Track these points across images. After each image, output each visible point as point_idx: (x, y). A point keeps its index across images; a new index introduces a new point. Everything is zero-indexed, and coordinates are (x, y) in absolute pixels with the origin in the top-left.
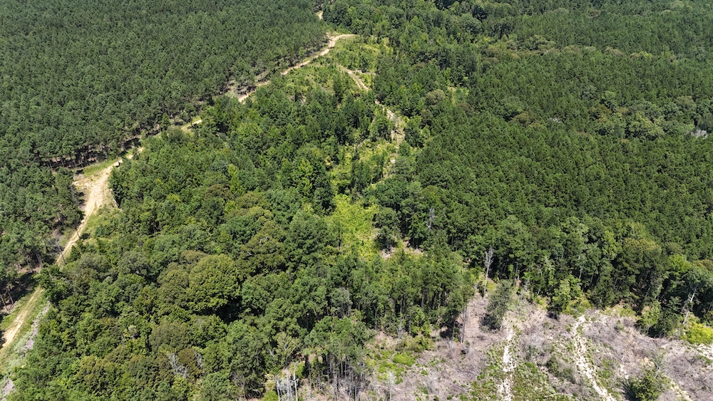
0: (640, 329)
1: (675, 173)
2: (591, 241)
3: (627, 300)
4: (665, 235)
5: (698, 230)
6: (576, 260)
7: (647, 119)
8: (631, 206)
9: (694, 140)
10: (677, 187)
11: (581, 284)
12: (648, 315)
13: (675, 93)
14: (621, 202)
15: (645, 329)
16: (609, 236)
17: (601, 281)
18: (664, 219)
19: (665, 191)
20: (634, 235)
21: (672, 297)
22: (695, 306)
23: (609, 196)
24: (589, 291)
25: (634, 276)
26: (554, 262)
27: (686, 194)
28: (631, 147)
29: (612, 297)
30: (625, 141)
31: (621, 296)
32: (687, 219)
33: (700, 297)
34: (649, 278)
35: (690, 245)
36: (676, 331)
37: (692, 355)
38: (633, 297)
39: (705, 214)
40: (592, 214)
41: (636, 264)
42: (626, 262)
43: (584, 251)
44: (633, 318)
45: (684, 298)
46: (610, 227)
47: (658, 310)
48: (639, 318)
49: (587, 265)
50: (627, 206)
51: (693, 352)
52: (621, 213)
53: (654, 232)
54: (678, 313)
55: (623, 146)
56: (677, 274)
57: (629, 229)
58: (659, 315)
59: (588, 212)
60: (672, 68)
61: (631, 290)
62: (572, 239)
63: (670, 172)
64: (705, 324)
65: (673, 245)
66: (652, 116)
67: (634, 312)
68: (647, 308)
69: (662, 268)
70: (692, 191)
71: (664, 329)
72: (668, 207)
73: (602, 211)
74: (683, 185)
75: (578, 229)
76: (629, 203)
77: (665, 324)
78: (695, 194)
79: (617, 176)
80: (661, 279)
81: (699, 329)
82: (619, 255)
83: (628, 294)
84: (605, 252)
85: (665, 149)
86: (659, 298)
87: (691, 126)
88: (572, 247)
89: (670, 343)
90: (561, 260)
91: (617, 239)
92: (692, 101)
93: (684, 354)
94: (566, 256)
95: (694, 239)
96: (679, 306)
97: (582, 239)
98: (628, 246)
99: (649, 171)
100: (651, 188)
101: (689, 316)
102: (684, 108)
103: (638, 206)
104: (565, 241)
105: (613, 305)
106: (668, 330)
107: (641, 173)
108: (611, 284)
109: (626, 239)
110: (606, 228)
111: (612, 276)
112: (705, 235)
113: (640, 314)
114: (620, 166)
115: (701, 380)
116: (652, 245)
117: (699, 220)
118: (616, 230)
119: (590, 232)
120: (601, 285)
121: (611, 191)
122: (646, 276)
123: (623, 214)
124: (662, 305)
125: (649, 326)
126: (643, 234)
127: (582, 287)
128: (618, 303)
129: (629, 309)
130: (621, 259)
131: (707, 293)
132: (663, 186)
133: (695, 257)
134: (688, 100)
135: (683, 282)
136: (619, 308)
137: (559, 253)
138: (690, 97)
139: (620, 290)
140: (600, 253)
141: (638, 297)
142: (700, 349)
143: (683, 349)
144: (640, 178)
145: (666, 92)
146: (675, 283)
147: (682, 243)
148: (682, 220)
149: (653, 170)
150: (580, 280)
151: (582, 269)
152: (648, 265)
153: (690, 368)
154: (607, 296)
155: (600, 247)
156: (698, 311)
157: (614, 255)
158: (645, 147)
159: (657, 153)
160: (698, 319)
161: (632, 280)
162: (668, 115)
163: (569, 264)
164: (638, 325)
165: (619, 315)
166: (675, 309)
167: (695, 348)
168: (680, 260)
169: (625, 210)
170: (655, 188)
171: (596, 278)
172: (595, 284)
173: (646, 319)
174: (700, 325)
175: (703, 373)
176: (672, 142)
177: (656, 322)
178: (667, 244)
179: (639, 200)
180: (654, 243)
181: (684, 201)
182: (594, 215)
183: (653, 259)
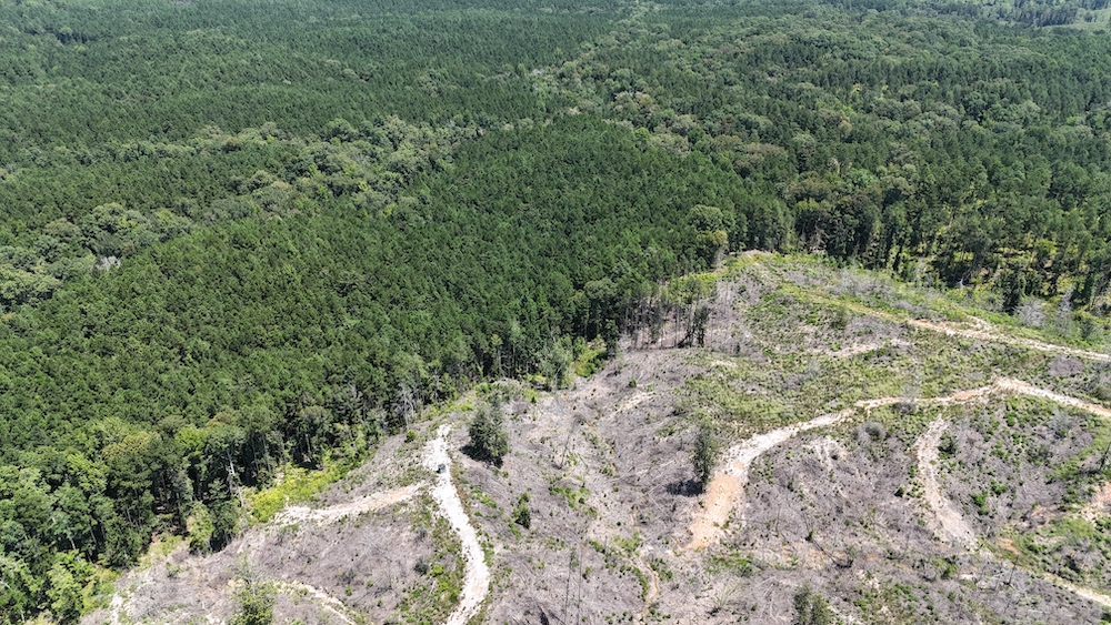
0: (200, 552)
1: (111, 328)
2: (55, 485)
3: (159, 528)
4: (151, 414)
5: (187, 384)
6: (51, 527)
7: (21, 271)
8: (81, 402)
9: (107, 275)
10: (125, 345)
11: (83, 554)
12: (198, 527)
13: (38, 222)
14: (62, 404)
15: (205, 548)
16: (78, 460)
17: (108, 530)
18: (137, 394)
19: (114, 358)
20: (112, 438)
21: (210, 485)
22: (242, 476)
23: (39, 407)
24: (100, 556)
25: (147, 492)
26: (16, 554)
27: (142, 348)
28: (25, 321)
29: (138, 539)
30: (10, 316)
31: (149, 529)
32: (164, 378)
33: (240, 462)
34: (168, 482)
35: (189, 407)
36: (241, 522)
37: (275, 534)
38: (164, 520)
39: (181, 360)
40: (30, 445)
41: (140, 475)
42: (125, 480)
43: (55, 506)
44: (182, 545)
45: (223, 475)
46: (71, 449)
47: (204, 512)
48: (189, 540)
49: (73, 522)
50: (75, 405)
51: (274, 531)
52: (73, 419)
53: (136, 418)
54: (228, 499)
55: (12, 324)
56: (197, 453)
57: (99, 434)
58: (211, 518)
59: (22, 447)
60: (10, 187)
61: (157, 513)
62: (24, 501)
63: (103, 330)
64: (264, 489)
65: (170, 421)
66: (25, 264)
67: (179, 537)
68: (190, 521)
69: (175, 457)
70: (147, 340)
71: (226, 530)
72: (131, 377)
73: (43, 433)
74: (131, 338)
75: (23, 482)
76: (76, 400)
77: (223, 522)
78: (154, 342)
79: (32, 371)
80: (182, 473)
81: (262, 499)
82: (110, 478)
83: (156, 520)
84: (87, 486)
85: (75, 302)
86: (197, 497)
87: (90, 258)
88: (32, 512)
89: (244, 540)
90: (27, 543)
91: (90, 458)
92: (70, 224)
93: (266, 541)
94: (31, 533)
95: (190, 398)
96: (225, 489)
97: (39, 491)
98: (112, 458)
99: (73, 342)
100: (91, 364)
101: (243, 493)
102: (64, 237)
103: (89, 397)
104: (13, 511)
105: (145, 549)
106: (231, 527)
107: (64, 350)
108: (124, 524)
109: (104, 450)
110: (65, 453)
111: (119, 512)
112: (198, 385)
113: (187, 534)
114: (27, 355)
115: (301, 555)
116: (145, 436)
117: (179, 372)
118: (82, 447)
119: (44, 474)
120: (112, 536)
121: (37, 397)
122: (162, 480)
123: (76, 419)
124: (206, 502)
125: (207, 540)
126: (123, 428)
127: (87, 558)
128: (151, 541)
129: (170, 537)
130: (115, 482)
131: (244, 452)
132: (106, 352)
133: (204, 418)
134: (63, 224)
135: (210, 457)
136: (156, 546)
137: (17, 536)
138: (64, 219)
139: (143, 522)
140: (81, 492)
141: (171, 515)
142: (278, 521)
143: (262, 536)
144: (66, 357)
145: (24, 225)
146: (202, 465)
147: (179, 412)
148: (160, 384)
149: (78, 337)
150: (77, 551)
151: (69, 533)
152: (156, 466)
153: (282, 551)
154: (130, 543)
155: (75, 483)
156: (249, 480)
157: (103, 483)
158: (46, 312)
159: (68, 312)
160: (254, 489)
161: (148, 498)
162: (48, 254)
163: (44, 540)
164: (195, 549)
165: (162, 556)
166: (222, 496)
167: (272, 524)
168: (190, 433)
169: (76, 413)
170: (98, 361)
171: (98, 532)
172: (103, 540)
173: (199, 535)
174: (261, 494)
175: (298, 546)
176: (79, 289)
177: (213, 529)
178: (162, 423)
179: (86, 387)
180: (144, 432)
181: (146, 357)
182: (35, 446)
183: (157, 454)
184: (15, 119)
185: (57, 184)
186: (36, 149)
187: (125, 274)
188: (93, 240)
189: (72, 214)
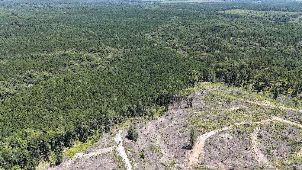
0: (53, 166)
1: (30, 103)
2: (13, 147)
3: (42, 159)
4: (40, 127)
5: (50, 119)
6: (12, 159)
7: (6, 88)
8: (21, 124)
9: (29, 89)
10: (34, 108)
11: (20, 167)
12: (52, 159)
13: (11, 75)
14: (16, 124)
15: (54, 165)
16: (20, 140)
17: (27, 159)
18: (37, 122)
19: (30, 112)
20: (29, 134)
21: (56, 147)
22: (65, 144)
23: (10, 125)
24: (25, 167)
25: (38, 149)
26: (2, 167)
27: (39, 109)
28: (7, 102)
29: (36, 162)
30: (3, 100)
31: (39, 160)
32: (44, 117)
33: (64, 141)
34: (44, 146)
35: (51, 125)
36: (64, 157)
37: (74, 161)
38: (43, 157)
39: (49, 112)
40: (7, 136)
41: (37, 144)
42: (33, 146)
43: (13, 153)
44: (48, 164)
45: (60, 144)
46: (18, 137)
47: (54, 155)
49: (18, 157)
50: (20, 125)
51: (73, 160)
52: (19, 129)
53: (36, 128)
54: (61, 151)
55: (3, 102)
56: (52, 138)
57: (26, 133)
58: (56, 156)
59: (4, 137)
60: (4, 65)
61: (41, 155)
62: (4, 152)
63: (28, 104)
64: (71, 148)
65: (45, 129)
66: (7, 86)
67: (47, 162)
68: (50, 157)
69: (47, 139)
70: (40, 107)
71: (60, 160)
72: (35, 117)
73: (10, 132)
74: (36, 106)
75: (4, 146)
76: (20, 123)
77: (59, 157)
78: (41, 107)
79: (8, 115)
80: (48, 144)
81: (71, 151)
82: (28, 145)
83: (41, 157)
84: (22, 147)
85: (21, 96)
86: (52, 150)
87: (25, 84)
88: (7, 155)
89: (65, 163)
90: (5, 163)
91: (23, 139)
93: (71, 163)
94: (6, 161)
95: (51, 123)
96: (60, 148)
97: (9, 149)
98: (29, 140)
99: (19, 107)
100: (24, 113)
101: (65, 149)
102: (18, 79)
103: (24, 123)
104: (1, 154)
105: (37, 165)
106: (61, 159)
107: (17, 110)
108: (32, 158)
109: (27, 137)
110: (16, 138)
111: (31, 155)
112: (53, 119)
113: (49, 161)
114: (7, 111)
115: (81, 167)
116: (38, 133)
117: (48, 115)
118: (21, 136)
119: (10, 144)
120: (28, 161)
121: (9, 122)
122: (43, 146)
123: (20, 129)
124: (55, 152)
125: (55, 162)
126: (33, 131)
127: (21, 168)
128: (39, 163)
129: (44, 162)
130: (30, 146)
131: (66, 138)
132: (28, 110)
133: (55, 128)
134: (18, 75)
135: (56, 139)
136: (40, 164)
137: (2, 161)
139: (37, 158)
140: (20, 149)
141: (45, 155)
142: (74, 157)
143: (70, 161)
144: (18, 111)
145: (7, 75)
146: (54, 141)
147: (48, 126)
148: (43, 119)
149: (21, 106)
151: (17, 161)
152: (41, 142)
153: (76, 165)
154: (33, 163)
155: (19, 147)
156: (67, 145)
157: (26, 146)
158: (12, 99)
159: (18, 99)
160: (68, 148)
161: (39, 151)
162: (14, 84)
163: (10, 163)
164: (51, 165)
165: (42, 167)
166: (59, 150)
167: (73, 158)
168: (51, 132)
169: (20, 127)
170: (26, 112)
171: (25, 160)
172: (26, 162)
173: (52, 161)
174: (70, 149)
175: (80, 164)
176: (22, 93)
177: (56, 159)
178: (43, 130)
179: (23, 120)
180: (38, 132)
181: (40, 111)
182: (8, 136)
183: (41, 138)
184: (6, 47)
185: (17, 64)
186: (11, 55)
187: (34, 89)
188: (26, 80)
189: (21, 73)
